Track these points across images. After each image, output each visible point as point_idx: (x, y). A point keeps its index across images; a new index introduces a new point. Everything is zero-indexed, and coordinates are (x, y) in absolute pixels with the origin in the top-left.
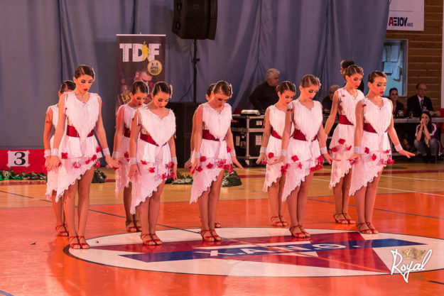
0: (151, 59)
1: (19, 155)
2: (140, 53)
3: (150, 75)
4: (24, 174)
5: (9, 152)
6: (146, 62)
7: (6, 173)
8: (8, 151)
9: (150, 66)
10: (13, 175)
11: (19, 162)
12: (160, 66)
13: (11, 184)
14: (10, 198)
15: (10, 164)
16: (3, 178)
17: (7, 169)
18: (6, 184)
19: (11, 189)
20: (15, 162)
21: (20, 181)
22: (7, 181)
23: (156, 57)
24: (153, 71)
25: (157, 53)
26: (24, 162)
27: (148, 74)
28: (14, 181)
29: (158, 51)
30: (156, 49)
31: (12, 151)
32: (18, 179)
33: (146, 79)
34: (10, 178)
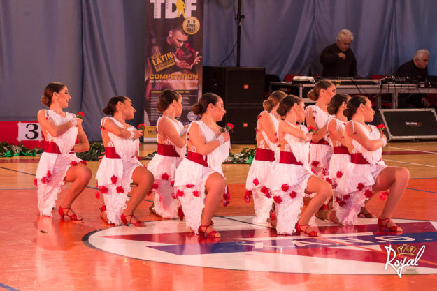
0: (187, 15)
1: (32, 127)
2: (174, 8)
3: (186, 34)
4: (36, 150)
5: (20, 125)
6: (182, 18)
7: (16, 148)
8: (18, 122)
9: (185, 23)
10: (24, 150)
11: (31, 135)
12: (197, 23)
13: (22, 161)
14: (20, 177)
15: (21, 137)
16: (12, 154)
17: (17, 143)
18: (16, 162)
19: (21, 167)
20: (26, 136)
21: (32, 158)
22: (17, 157)
23: (193, 14)
24: (189, 30)
25: (194, 8)
26: (36, 135)
27: (184, 33)
28: (25, 158)
29: (196, 6)
30: (193, 4)
31: (22, 122)
32: (30, 155)
33: (182, 39)
34: (21, 154)
